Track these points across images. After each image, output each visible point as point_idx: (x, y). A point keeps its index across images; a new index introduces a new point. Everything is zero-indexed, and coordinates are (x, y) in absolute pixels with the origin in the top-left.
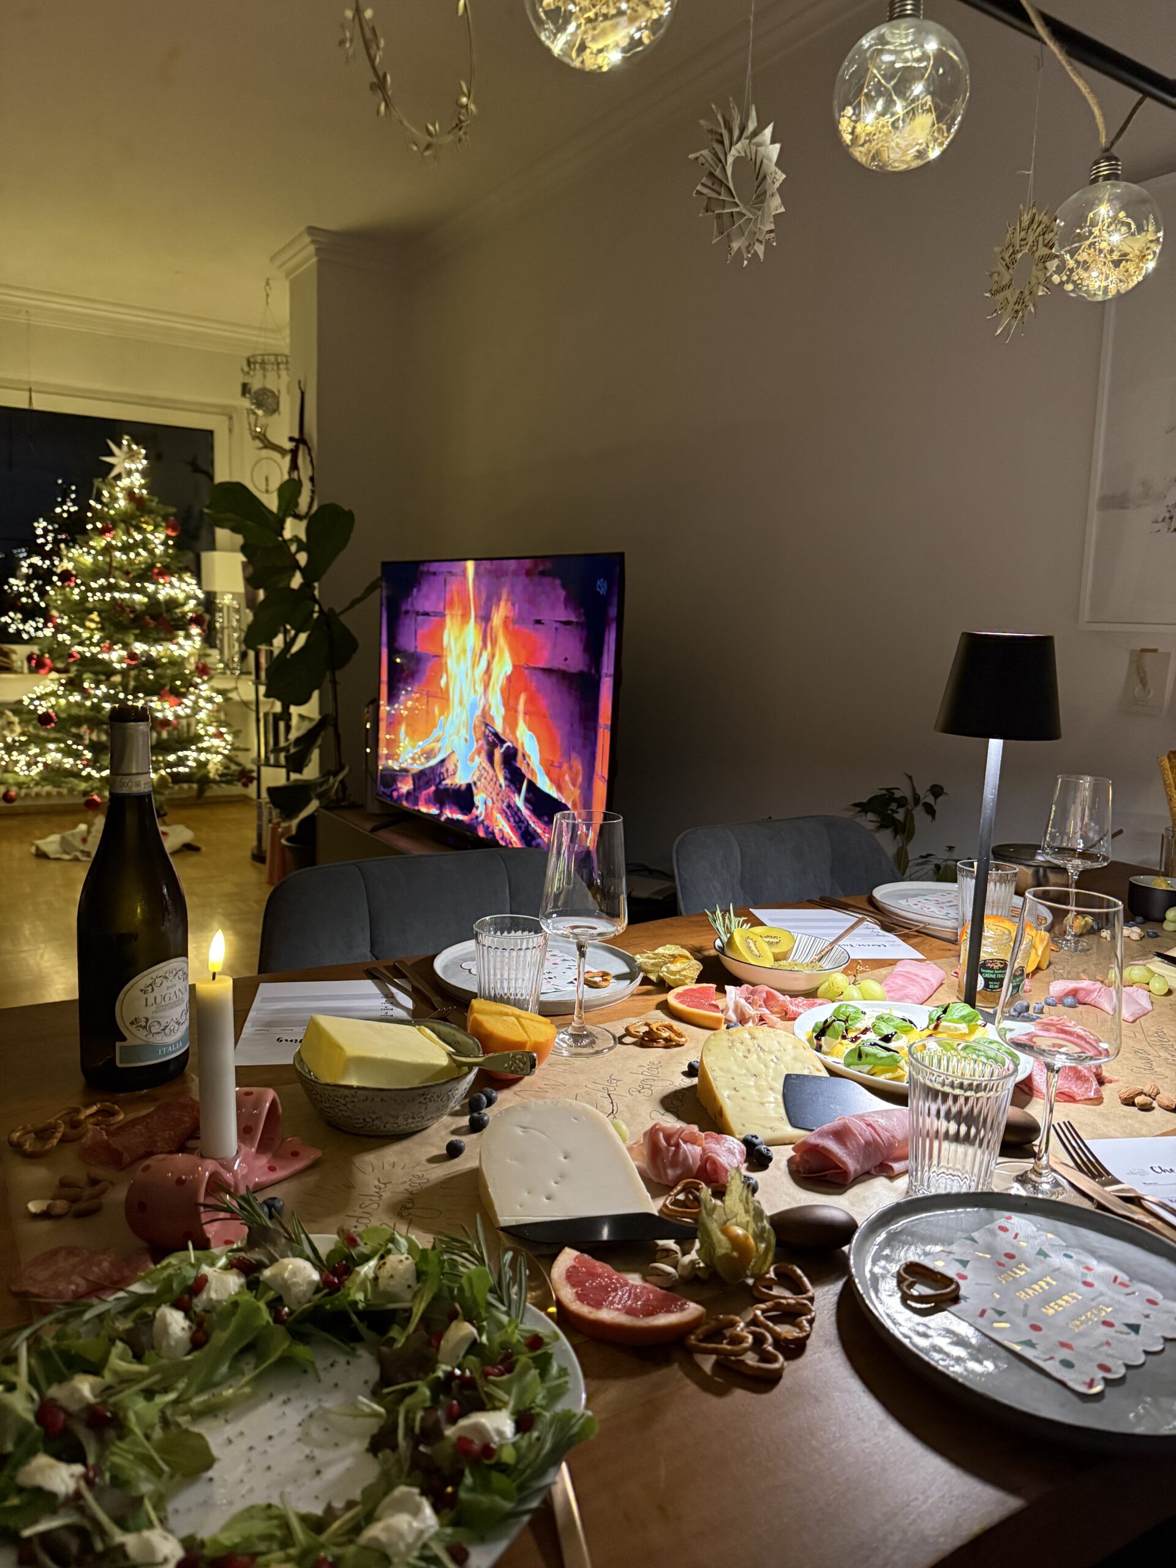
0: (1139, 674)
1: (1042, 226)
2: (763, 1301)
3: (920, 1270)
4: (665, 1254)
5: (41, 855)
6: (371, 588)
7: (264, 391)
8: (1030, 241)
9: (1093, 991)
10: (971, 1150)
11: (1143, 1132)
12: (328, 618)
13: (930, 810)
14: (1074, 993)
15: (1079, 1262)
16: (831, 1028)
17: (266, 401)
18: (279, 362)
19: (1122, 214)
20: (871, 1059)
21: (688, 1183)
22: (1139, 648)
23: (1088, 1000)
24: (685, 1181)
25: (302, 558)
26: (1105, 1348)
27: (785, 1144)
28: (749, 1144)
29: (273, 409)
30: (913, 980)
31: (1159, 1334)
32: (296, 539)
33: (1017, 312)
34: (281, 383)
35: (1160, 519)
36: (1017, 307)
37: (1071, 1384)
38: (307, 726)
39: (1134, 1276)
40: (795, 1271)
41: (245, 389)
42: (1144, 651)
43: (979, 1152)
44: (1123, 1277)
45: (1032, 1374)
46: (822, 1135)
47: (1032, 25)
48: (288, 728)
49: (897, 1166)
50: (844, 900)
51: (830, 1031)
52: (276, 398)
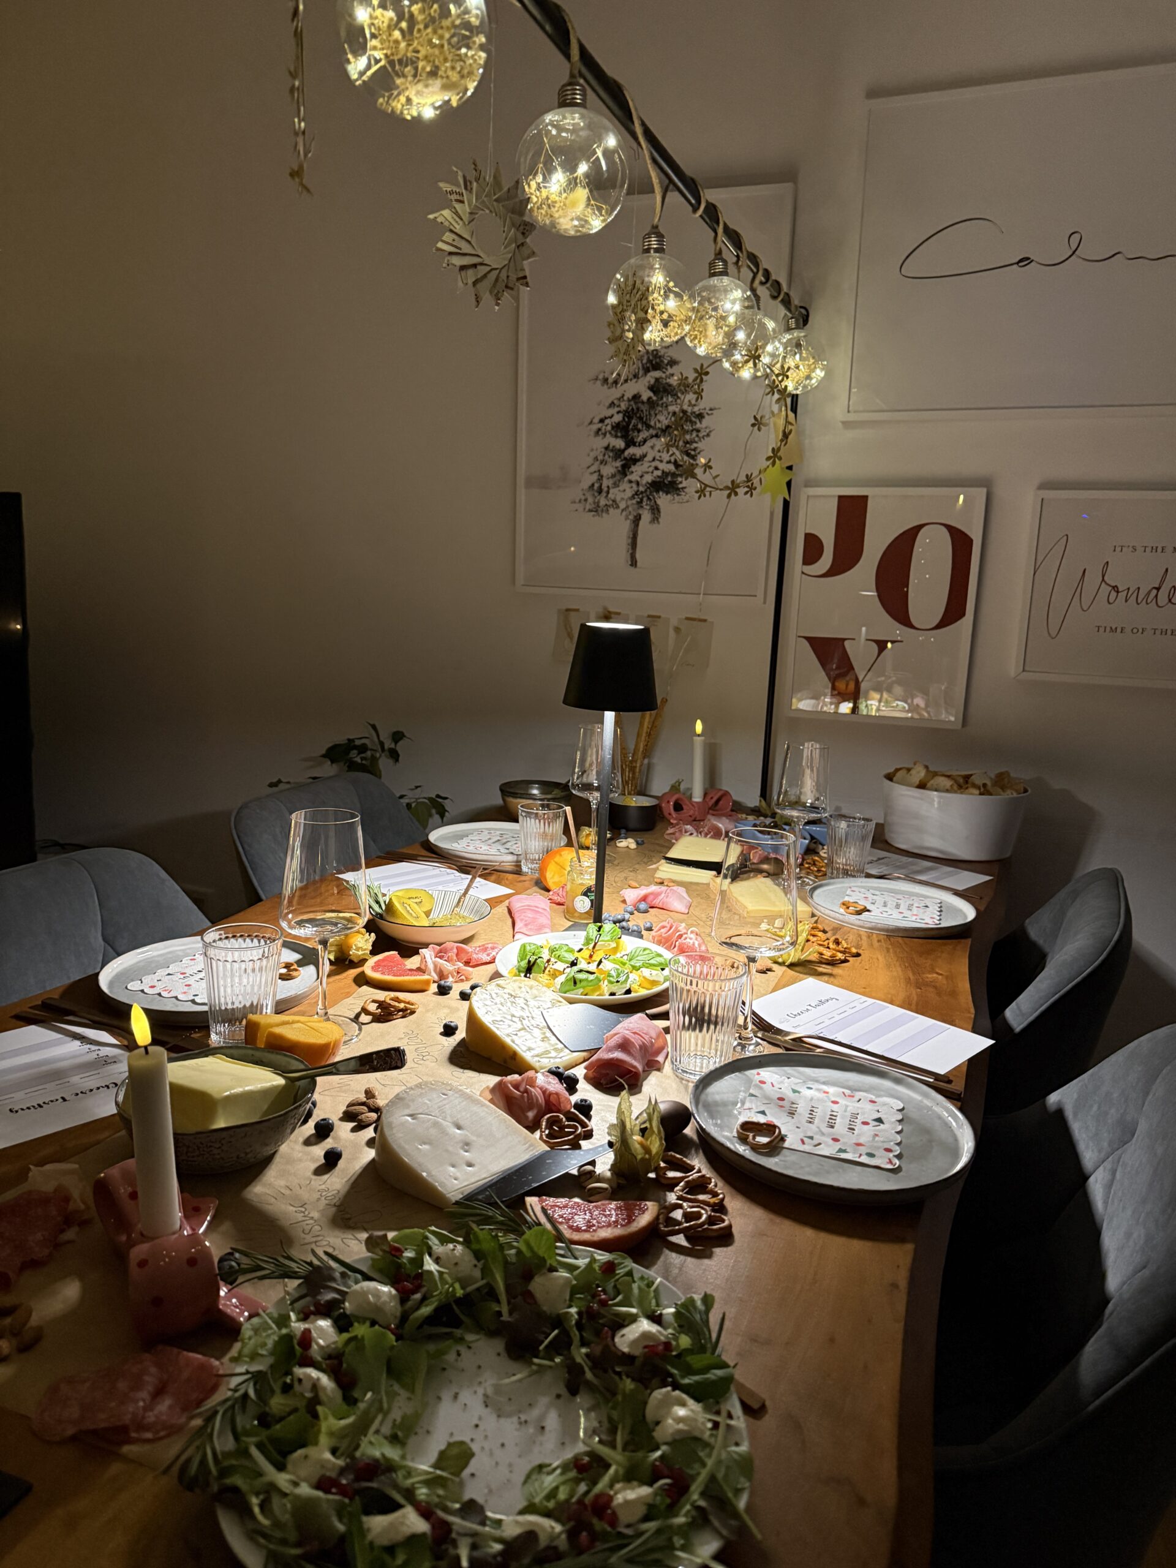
0: (566, 629)
1: (640, 293)
2: (677, 1185)
3: (750, 1126)
4: (588, 1176)
8: (633, 303)
9: (659, 894)
10: (693, 1034)
11: (763, 992)
13: (394, 755)
14: (644, 899)
15: (818, 1090)
16: (535, 966)
19: (671, 284)
20: (583, 984)
21: (548, 1119)
22: (564, 608)
23: (656, 902)
24: (546, 1117)
26: (877, 1138)
27: (576, 1065)
28: (556, 1073)
30: (538, 912)
31: (894, 1120)
33: (625, 361)
35: (577, 501)
36: (625, 357)
37: (883, 1166)
39: (854, 1089)
40: (675, 1157)
42: (568, 610)
43: (700, 1035)
44: (847, 1092)
45: (859, 1168)
46: (610, 1050)
47: (633, 123)
49: (660, 1059)
50: (405, 851)
51: (535, 968)
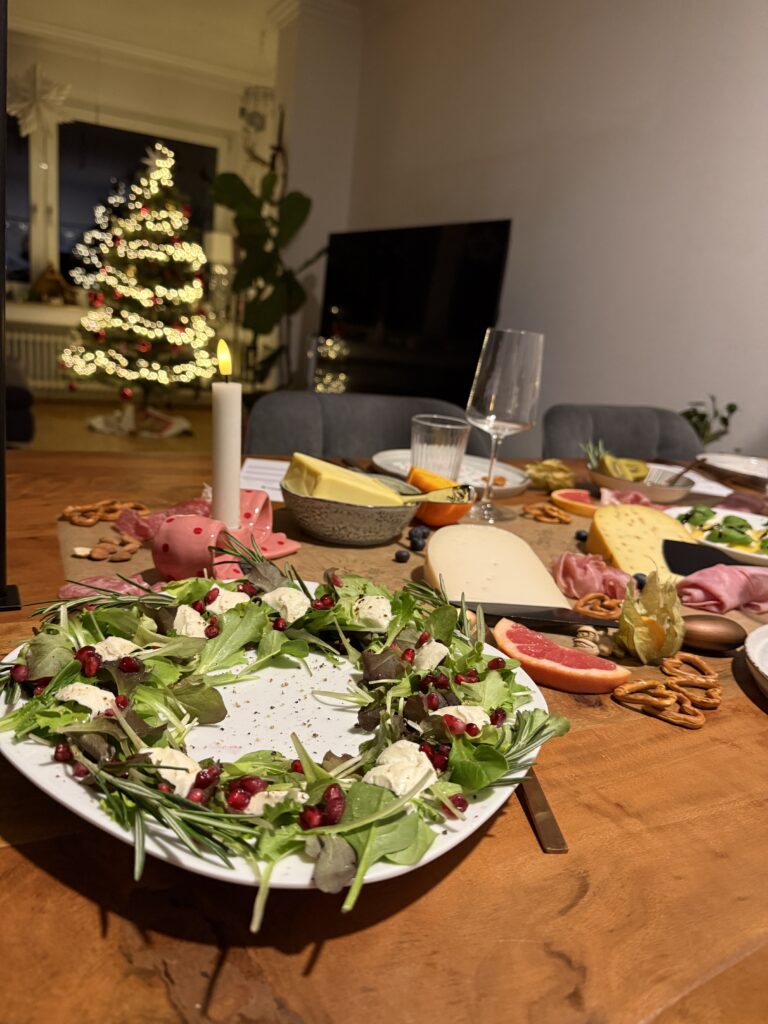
2: (675, 676)
4: (585, 634)
5: (91, 429)
6: (319, 255)
7: (256, 115)
12: (289, 275)
16: (692, 518)
17: (255, 121)
18: (268, 94)
20: (728, 539)
21: (595, 596)
25: (274, 231)
29: (260, 127)
32: (270, 218)
34: (268, 110)
38: (268, 353)
41: (243, 112)
48: (255, 355)
51: (691, 520)
52: (262, 119)
